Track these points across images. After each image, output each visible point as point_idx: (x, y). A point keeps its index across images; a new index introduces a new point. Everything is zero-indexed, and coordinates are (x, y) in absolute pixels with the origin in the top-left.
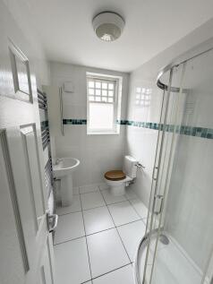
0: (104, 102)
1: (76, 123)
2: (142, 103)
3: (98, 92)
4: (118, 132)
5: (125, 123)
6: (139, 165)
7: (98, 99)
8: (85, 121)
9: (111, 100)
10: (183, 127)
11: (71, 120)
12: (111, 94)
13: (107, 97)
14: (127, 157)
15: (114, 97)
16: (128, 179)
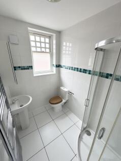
0: (43, 52)
1: (24, 69)
2: (67, 52)
3: (38, 44)
4: (55, 72)
5: (58, 66)
6: (70, 93)
7: (39, 50)
8: (31, 67)
9: (48, 50)
10: (100, 73)
11: (19, 67)
12: (48, 46)
13: (45, 48)
14: (62, 88)
15: (50, 48)
16: (64, 101)
